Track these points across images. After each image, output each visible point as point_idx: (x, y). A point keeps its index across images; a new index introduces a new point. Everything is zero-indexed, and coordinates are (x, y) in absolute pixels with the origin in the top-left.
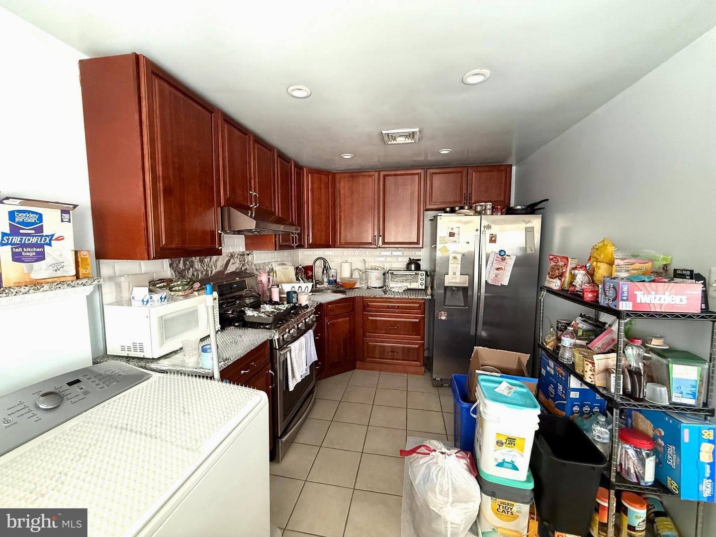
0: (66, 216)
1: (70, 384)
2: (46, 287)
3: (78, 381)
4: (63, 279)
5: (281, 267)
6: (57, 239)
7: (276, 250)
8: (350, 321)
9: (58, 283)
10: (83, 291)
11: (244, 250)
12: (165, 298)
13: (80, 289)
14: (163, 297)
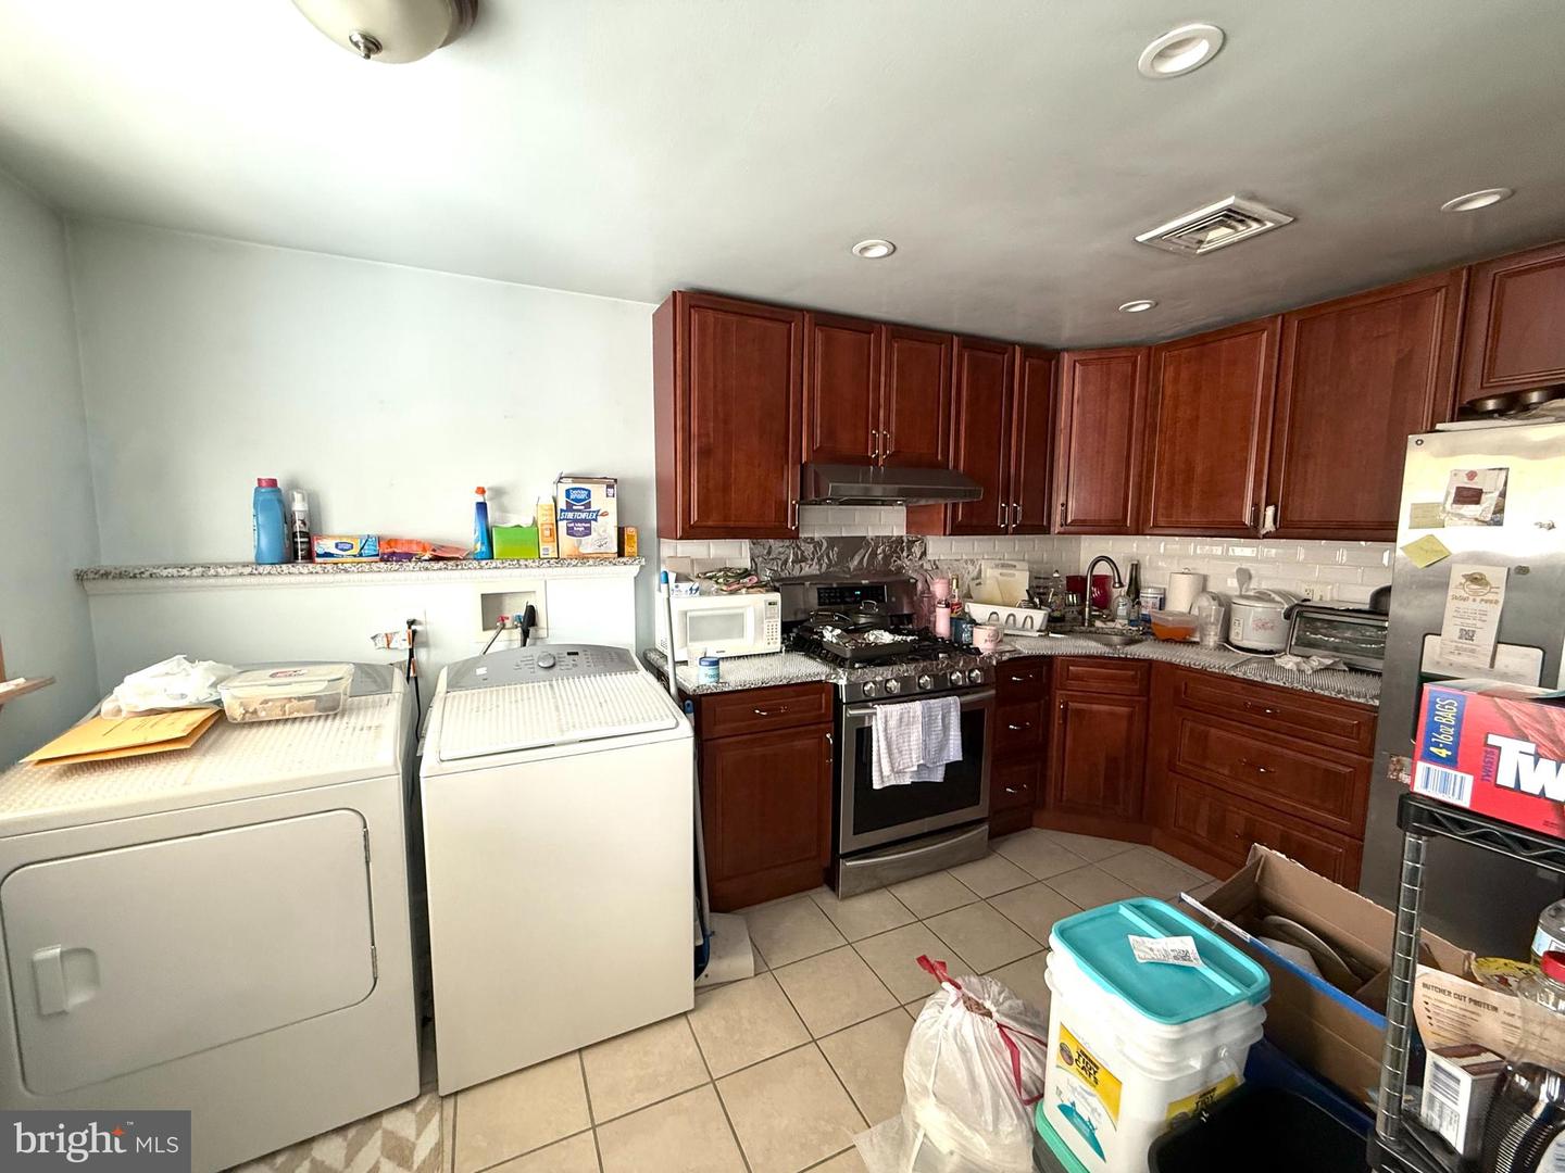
0: (611, 491)
1: (569, 654)
2: (591, 562)
3: (577, 654)
4: (605, 556)
5: (997, 572)
6: (602, 515)
7: (945, 534)
8: (1131, 717)
9: (600, 559)
10: (629, 571)
11: (903, 532)
12: (697, 590)
13: (621, 569)
14: (695, 587)
